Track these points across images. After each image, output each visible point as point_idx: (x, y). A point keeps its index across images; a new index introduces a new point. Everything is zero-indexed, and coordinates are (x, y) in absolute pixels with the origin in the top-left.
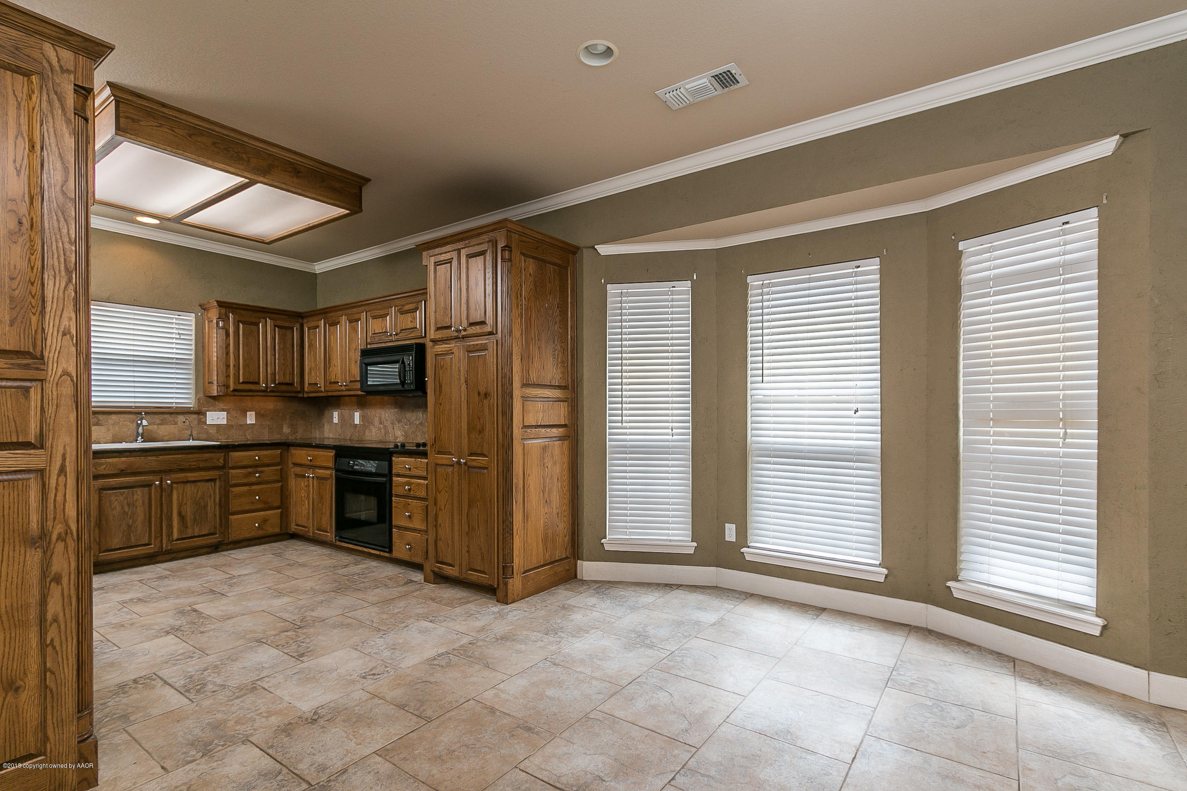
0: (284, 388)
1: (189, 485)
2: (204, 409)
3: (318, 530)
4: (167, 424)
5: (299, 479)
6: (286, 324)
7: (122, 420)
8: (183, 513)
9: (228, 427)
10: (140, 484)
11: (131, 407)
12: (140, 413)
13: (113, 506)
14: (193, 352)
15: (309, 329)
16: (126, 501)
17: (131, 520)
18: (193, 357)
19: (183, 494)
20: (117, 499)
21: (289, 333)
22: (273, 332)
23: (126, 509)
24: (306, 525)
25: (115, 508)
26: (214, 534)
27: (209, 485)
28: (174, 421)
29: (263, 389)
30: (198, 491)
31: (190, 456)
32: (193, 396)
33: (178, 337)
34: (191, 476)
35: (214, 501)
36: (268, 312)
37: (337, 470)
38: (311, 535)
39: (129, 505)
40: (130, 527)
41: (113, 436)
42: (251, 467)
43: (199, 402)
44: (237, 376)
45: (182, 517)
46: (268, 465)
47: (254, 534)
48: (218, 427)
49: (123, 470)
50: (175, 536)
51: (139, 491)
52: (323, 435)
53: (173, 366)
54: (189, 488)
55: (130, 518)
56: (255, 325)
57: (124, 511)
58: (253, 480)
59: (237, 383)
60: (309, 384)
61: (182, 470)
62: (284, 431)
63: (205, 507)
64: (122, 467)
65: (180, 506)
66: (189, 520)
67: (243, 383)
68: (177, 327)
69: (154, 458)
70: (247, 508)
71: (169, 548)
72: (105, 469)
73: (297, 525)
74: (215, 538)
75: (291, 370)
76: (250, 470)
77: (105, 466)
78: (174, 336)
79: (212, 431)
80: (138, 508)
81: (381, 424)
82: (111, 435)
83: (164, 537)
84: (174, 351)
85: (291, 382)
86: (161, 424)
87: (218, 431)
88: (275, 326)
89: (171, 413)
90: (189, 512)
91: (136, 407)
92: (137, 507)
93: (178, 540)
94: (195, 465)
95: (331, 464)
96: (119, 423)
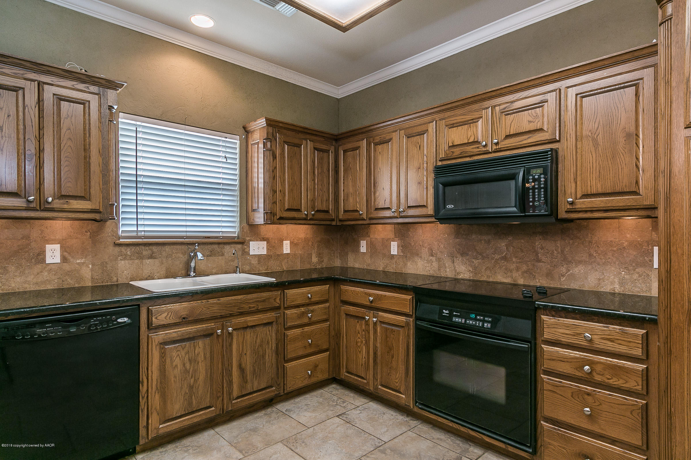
0: (321, 216)
1: (248, 331)
2: (248, 238)
3: (383, 386)
4: (215, 255)
5: (352, 321)
6: (324, 147)
7: (174, 251)
8: (243, 365)
9: (268, 257)
10: (202, 333)
11: (182, 237)
12: (193, 244)
13: (174, 364)
14: (237, 178)
15: (345, 151)
16: (187, 356)
17: (192, 380)
18: (237, 183)
19: (243, 343)
20: (178, 355)
21: (325, 154)
22: (312, 155)
23: (188, 366)
24: (363, 376)
25: (176, 366)
26: (271, 387)
27: (266, 329)
28: (221, 251)
29: (304, 216)
30: (257, 338)
31: (250, 296)
32: (237, 224)
33: (225, 160)
34: (251, 319)
35: (271, 349)
36: (309, 134)
37: (417, 319)
38: (372, 389)
39: (190, 360)
40: (191, 387)
41: (167, 270)
42: (303, 305)
43: (243, 231)
44: (283, 202)
45: (242, 370)
46: (317, 303)
47: (306, 382)
48: (259, 256)
49: (184, 318)
50: (235, 394)
51: (200, 343)
52: (347, 264)
53: (220, 192)
54: (249, 335)
55: (191, 377)
56: (297, 147)
57: (186, 369)
58: (306, 320)
59: (282, 210)
60: (345, 211)
61: (242, 314)
62: (313, 260)
63: (263, 356)
64: (184, 313)
65: (240, 356)
66: (248, 373)
67: (289, 210)
68: (224, 150)
69: (215, 301)
70: (300, 353)
71: (230, 409)
72: (166, 318)
73: (348, 372)
74: (272, 391)
75: (327, 196)
76: (302, 309)
77: (166, 314)
78: (220, 160)
79: (254, 262)
80: (200, 364)
81: (432, 255)
82: (164, 269)
83: (225, 395)
84: (221, 176)
85: (327, 209)
86: (210, 256)
87: (259, 262)
88: (315, 149)
89: (219, 244)
90: (248, 362)
91: (188, 237)
92: (198, 363)
93: (238, 398)
94: (254, 307)
95: (408, 310)
96: (171, 255)
